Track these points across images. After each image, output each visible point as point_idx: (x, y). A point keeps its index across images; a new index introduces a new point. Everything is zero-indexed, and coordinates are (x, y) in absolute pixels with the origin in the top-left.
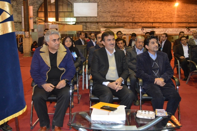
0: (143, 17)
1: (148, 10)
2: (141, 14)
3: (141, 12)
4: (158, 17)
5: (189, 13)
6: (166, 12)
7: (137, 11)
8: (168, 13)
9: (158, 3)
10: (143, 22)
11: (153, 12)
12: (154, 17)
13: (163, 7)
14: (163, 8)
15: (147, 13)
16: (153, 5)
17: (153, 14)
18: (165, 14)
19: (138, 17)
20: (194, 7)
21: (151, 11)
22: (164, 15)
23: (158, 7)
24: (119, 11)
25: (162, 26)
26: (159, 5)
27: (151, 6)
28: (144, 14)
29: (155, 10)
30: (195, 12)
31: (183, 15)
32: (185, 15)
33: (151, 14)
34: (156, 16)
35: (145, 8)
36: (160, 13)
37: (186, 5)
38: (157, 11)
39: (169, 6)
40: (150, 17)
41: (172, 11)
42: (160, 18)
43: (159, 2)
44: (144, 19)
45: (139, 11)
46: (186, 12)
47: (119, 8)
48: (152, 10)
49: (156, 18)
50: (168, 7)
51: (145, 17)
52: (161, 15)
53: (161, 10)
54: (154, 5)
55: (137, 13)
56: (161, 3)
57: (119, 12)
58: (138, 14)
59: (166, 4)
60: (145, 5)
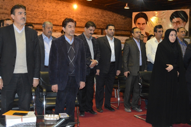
0: (37, 17)
1: (43, 9)
2: (35, 14)
3: (34, 11)
4: (55, 18)
5: (88, 17)
6: (63, 14)
7: (29, 9)
8: (67, 15)
9: (54, 2)
10: (37, 24)
11: (49, 12)
12: (50, 18)
13: (60, 7)
14: (61, 9)
15: (41, 13)
16: (48, 3)
17: (49, 14)
18: (63, 16)
19: (30, 16)
20: (94, 10)
21: (46, 11)
22: (61, 17)
23: (55, 7)
24: (5, 6)
25: (60, 30)
26: (56, 5)
27: (46, 5)
28: (38, 13)
29: (51, 10)
30: (95, 16)
31: (82, 19)
32: (85, 19)
33: (46, 15)
34: (52, 17)
35: (39, 7)
36: (57, 14)
37: (86, 8)
38: (53, 12)
39: (68, 7)
40: (45, 18)
41: (70, 13)
42: (56, 20)
43: (56, 2)
44: (38, 19)
45: (32, 10)
46: (86, 16)
47: (6, 3)
48: (48, 10)
49: (52, 19)
50: (66, 8)
51: (39, 18)
52: (58, 16)
53: (58, 11)
54: (50, 5)
55: (29, 12)
56: (58, 3)
57: (6, 9)
58: (31, 13)
59: (64, 5)
60: (39, 3)
